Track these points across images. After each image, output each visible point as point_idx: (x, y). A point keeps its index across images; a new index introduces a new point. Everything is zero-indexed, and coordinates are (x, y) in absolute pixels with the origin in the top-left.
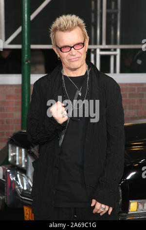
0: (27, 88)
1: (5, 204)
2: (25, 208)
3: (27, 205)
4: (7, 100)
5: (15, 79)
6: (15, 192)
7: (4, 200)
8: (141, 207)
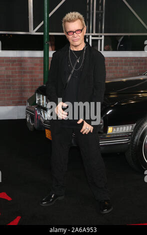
0: (47, 59)
1: (35, 128)
2: (46, 130)
3: (47, 129)
4: (35, 67)
5: (39, 54)
6: (40, 121)
7: (33, 126)
8: (114, 130)
